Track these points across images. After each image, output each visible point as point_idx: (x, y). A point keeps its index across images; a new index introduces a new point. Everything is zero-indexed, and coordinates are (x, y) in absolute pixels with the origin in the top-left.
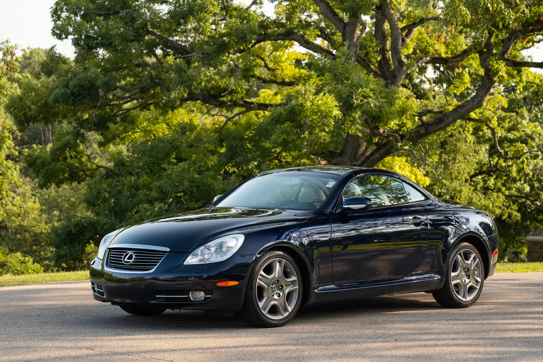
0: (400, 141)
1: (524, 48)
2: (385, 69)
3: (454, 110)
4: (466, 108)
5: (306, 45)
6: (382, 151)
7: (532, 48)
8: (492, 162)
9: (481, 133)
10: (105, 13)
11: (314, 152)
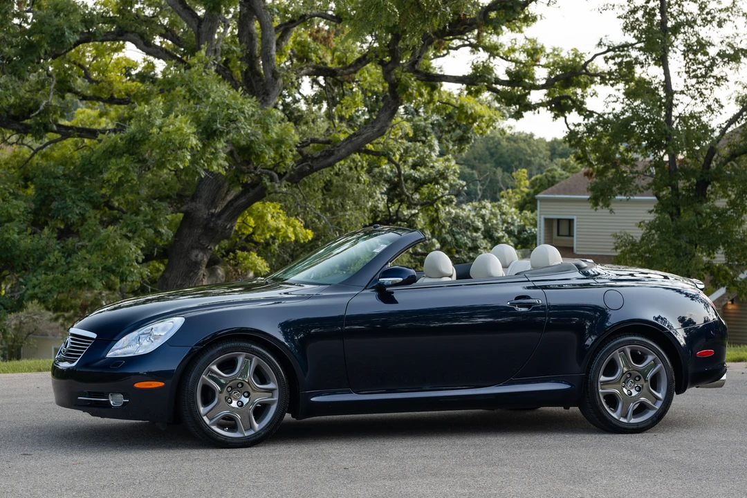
0: (278, 181)
1: (436, 56)
2: (254, 83)
3: (346, 140)
4: (364, 137)
5: (146, 48)
6: (251, 194)
7: (448, 56)
8: (391, 209)
9: (377, 170)
11: (157, 196)
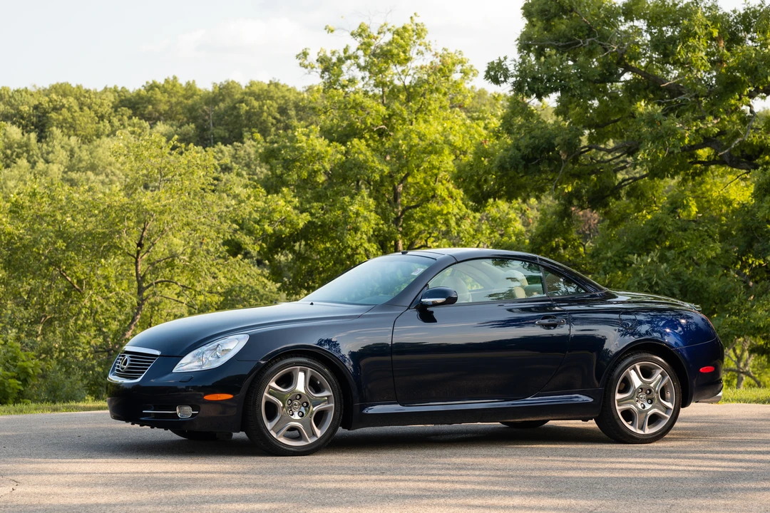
10: (564, 44)
